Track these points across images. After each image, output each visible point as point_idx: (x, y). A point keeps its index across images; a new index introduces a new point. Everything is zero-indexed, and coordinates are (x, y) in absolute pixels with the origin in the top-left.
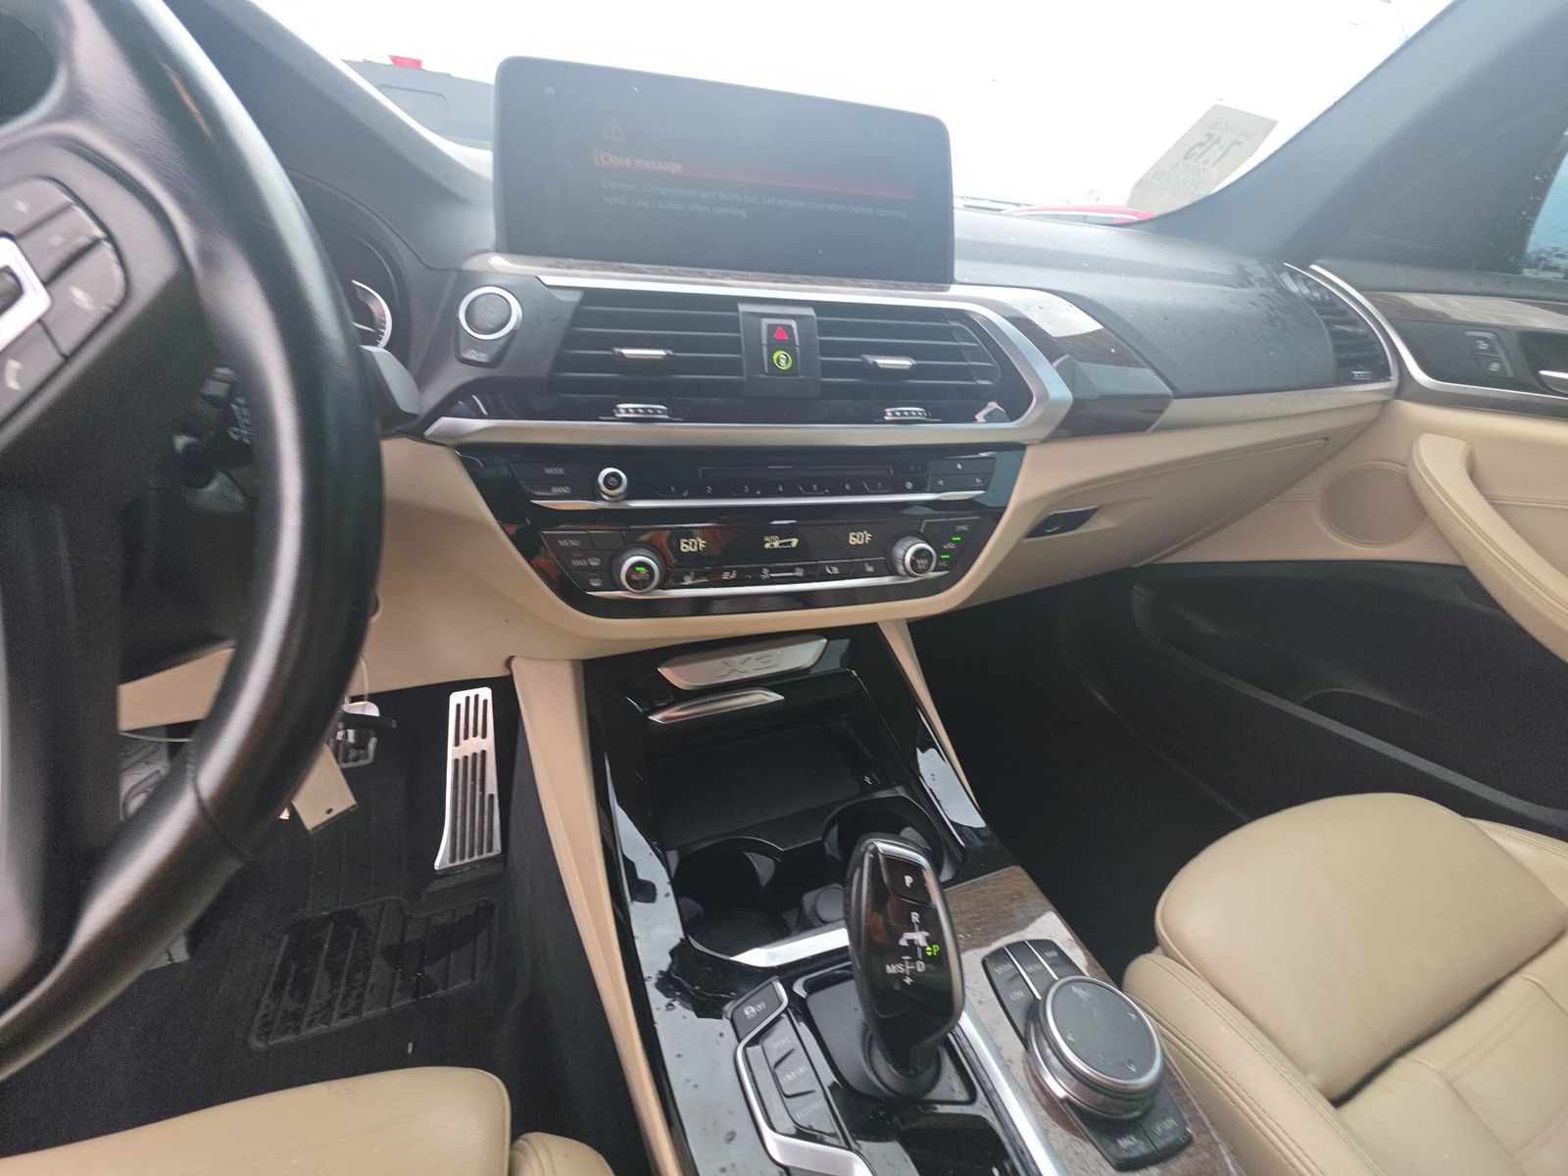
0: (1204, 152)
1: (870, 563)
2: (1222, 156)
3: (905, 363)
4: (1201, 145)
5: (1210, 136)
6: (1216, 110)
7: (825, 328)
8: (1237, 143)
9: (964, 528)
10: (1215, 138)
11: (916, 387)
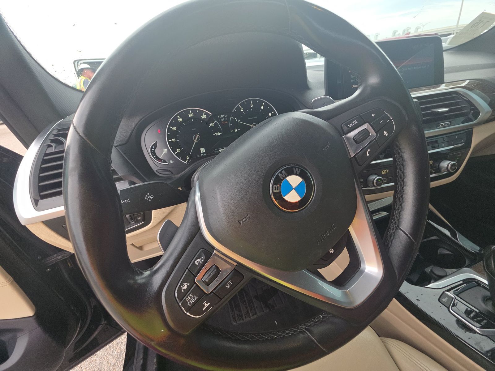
0: (478, 25)
1: (434, 170)
2: (484, 25)
3: (446, 109)
4: (477, 23)
5: (480, 20)
6: (483, 13)
7: (421, 104)
8: (488, 21)
9: (460, 155)
10: (482, 21)
11: (446, 116)
